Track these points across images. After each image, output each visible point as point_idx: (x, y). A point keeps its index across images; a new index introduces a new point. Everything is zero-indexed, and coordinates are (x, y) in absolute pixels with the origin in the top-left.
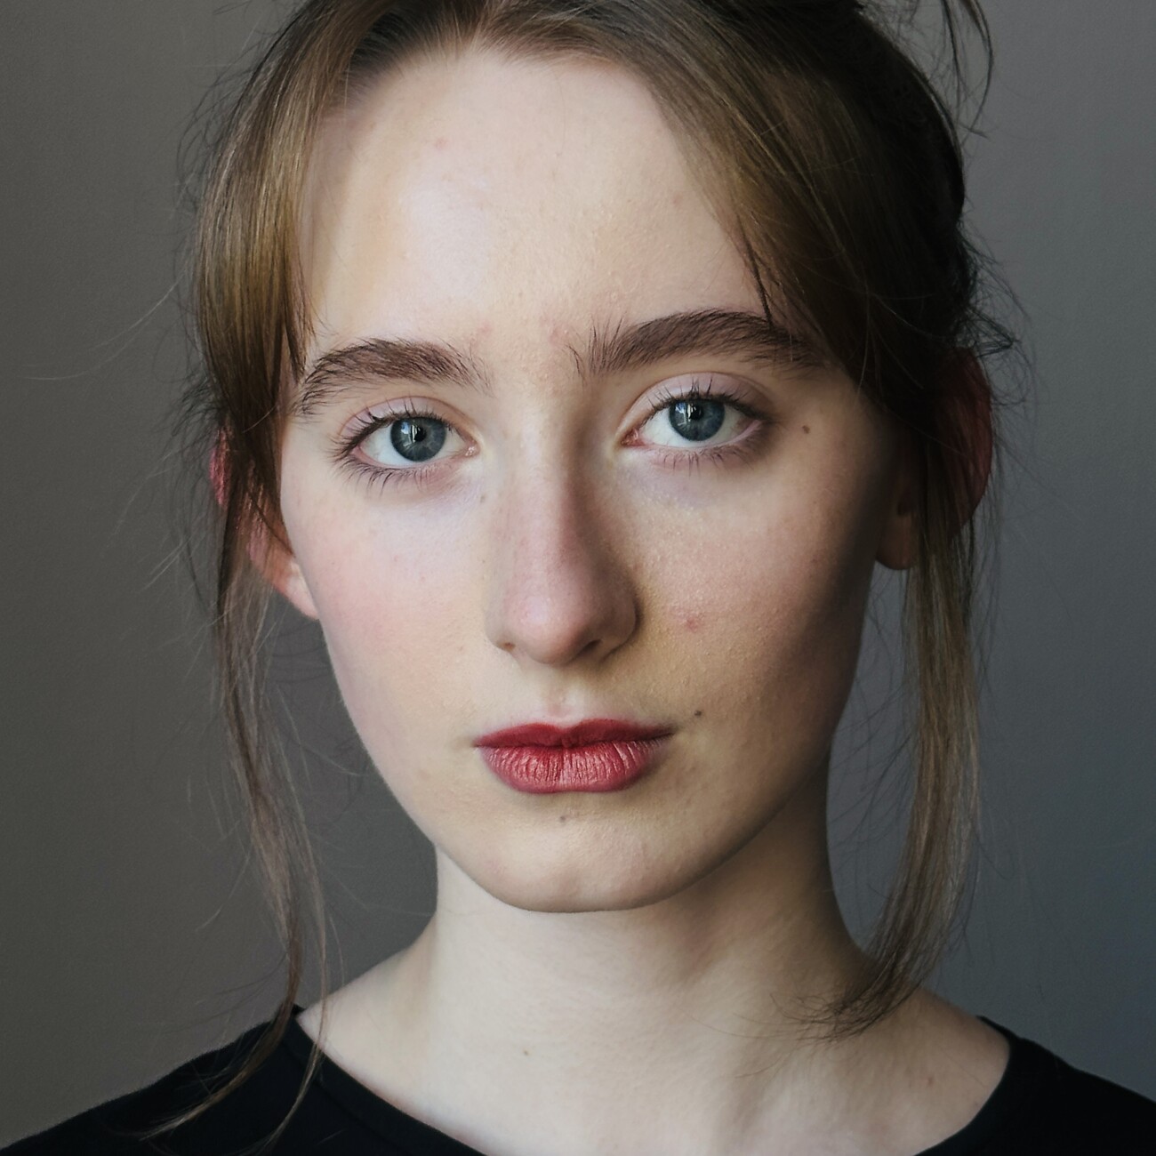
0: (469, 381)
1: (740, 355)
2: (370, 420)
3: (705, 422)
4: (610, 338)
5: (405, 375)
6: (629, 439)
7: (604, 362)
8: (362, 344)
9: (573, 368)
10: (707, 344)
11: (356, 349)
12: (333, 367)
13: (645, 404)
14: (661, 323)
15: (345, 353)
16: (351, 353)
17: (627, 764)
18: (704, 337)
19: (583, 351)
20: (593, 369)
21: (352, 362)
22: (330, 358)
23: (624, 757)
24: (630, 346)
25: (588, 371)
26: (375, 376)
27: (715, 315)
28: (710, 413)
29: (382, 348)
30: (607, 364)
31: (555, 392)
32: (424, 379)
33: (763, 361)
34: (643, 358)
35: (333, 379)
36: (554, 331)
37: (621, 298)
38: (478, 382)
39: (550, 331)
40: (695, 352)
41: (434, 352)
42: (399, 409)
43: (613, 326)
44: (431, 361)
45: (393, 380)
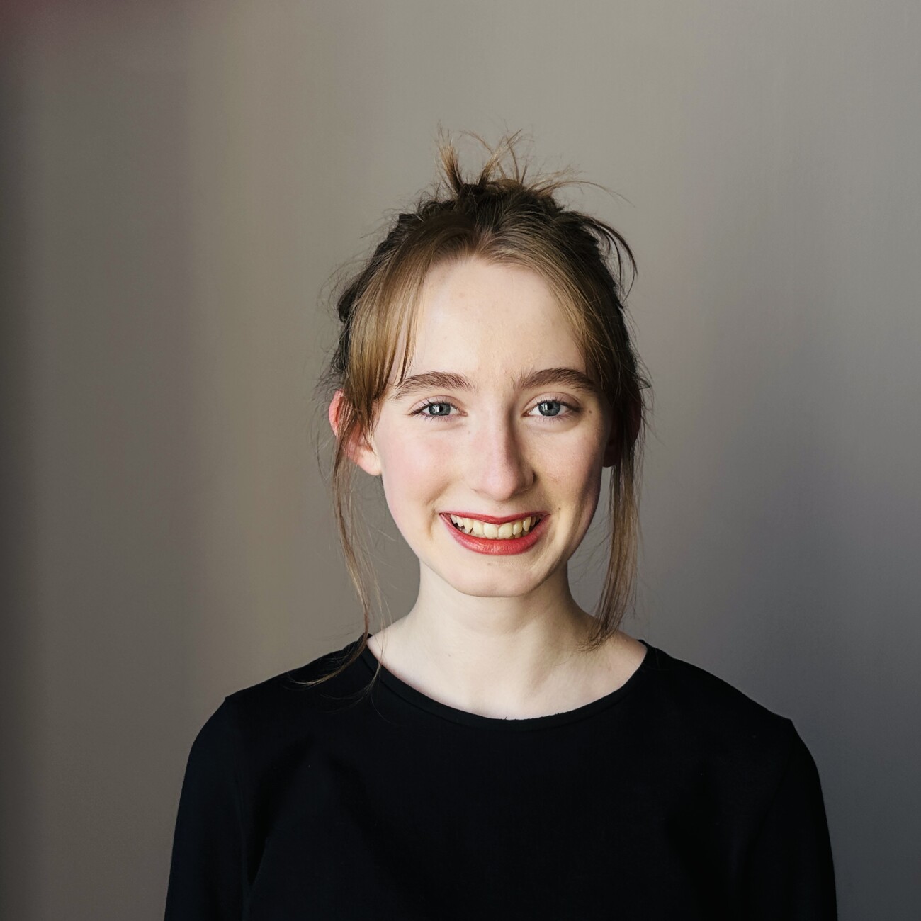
0: (470, 390)
1: (572, 386)
2: (427, 403)
3: (553, 411)
4: (526, 376)
5: (444, 386)
6: (525, 414)
8: (427, 373)
9: (511, 386)
10: (562, 380)
11: (424, 375)
12: (414, 381)
13: (535, 402)
14: (546, 371)
15: (420, 376)
16: (423, 376)
18: (562, 377)
19: (517, 380)
20: (518, 388)
21: (422, 380)
22: (413, 378)
24: (534, 379)
26: (431, 386)
27: (566, 370)
28: (555, 407)
29: (436, 374)
30: (524, 386)
31: (503, 396)
32: (453, 389)
35: (414, 386)
36: (506, 372)
37: (531, 360)
38: (473, 390)
39: (504, 371)
40: (557, 384)
41: (457, 377)
42: (440, 400)
43: (529, 371)
44: (456, 381)
45: (438, 388)
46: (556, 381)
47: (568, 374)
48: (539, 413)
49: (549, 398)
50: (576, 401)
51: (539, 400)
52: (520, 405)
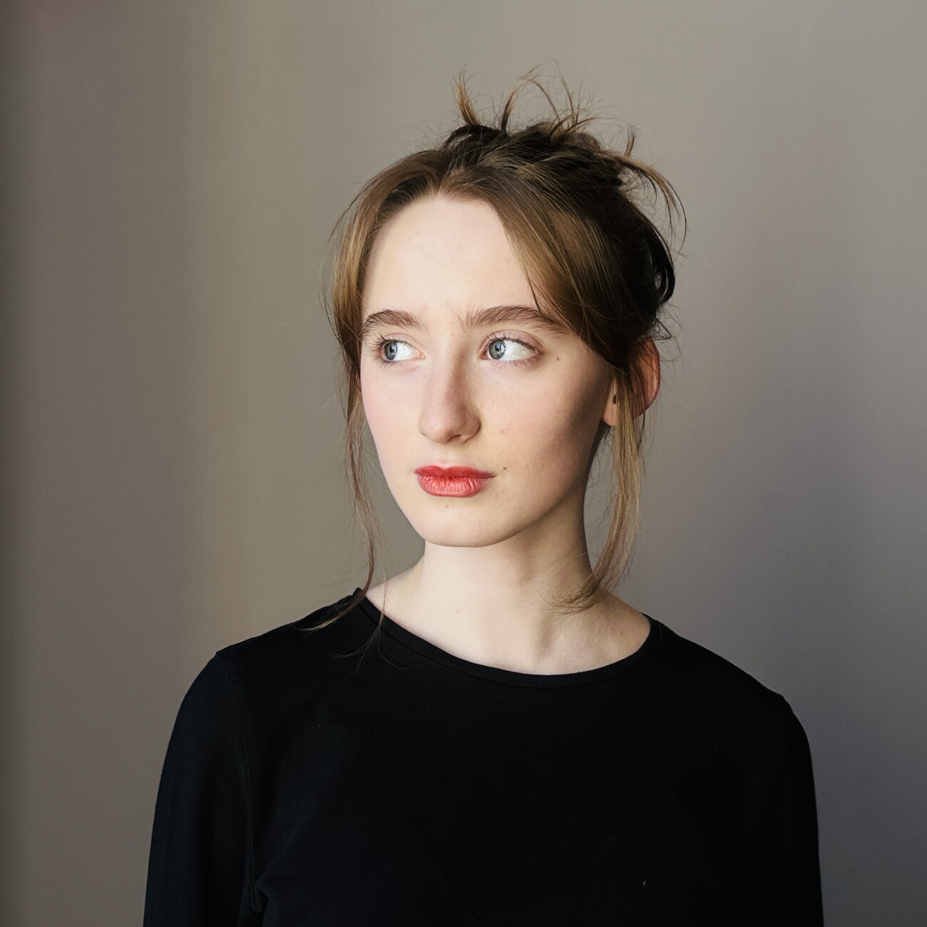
0: (420, 328)
1: (529, 325)
4: (474, 314)
5: (397, 324)
6: (483, 356)
7: (472, 324)
8: (382, 311)
9: (459, 325)
10: (514, 319)
11: (380, 313)
12: (371, 320)
15: (375, 315)
16: (378, 315)
17: (472, 487)
19: (464, 318)
20: (468, 326)
21: (378, 319)
22: (371, 317)
23: (471, 484)
24: (482, 317)
25: (465, 327)
26: (386, 325)
27: (517, 308)
29: (388, 312)
31: (452, 334)
32: (404, 327)
33: (539, 329)
34: (488, 323)
35: (372, 325)
36: (452, 310)
37: (480, 298)
38: (423, 328)
39: (450, 310)
40: (511, 322)
41: (407, 315)
43: (475, 310)
44: (405, 318)
45: (393, 326)
46: (508, 320)
47: (520, 313)
50: (538, 342)
52: (476, 347)
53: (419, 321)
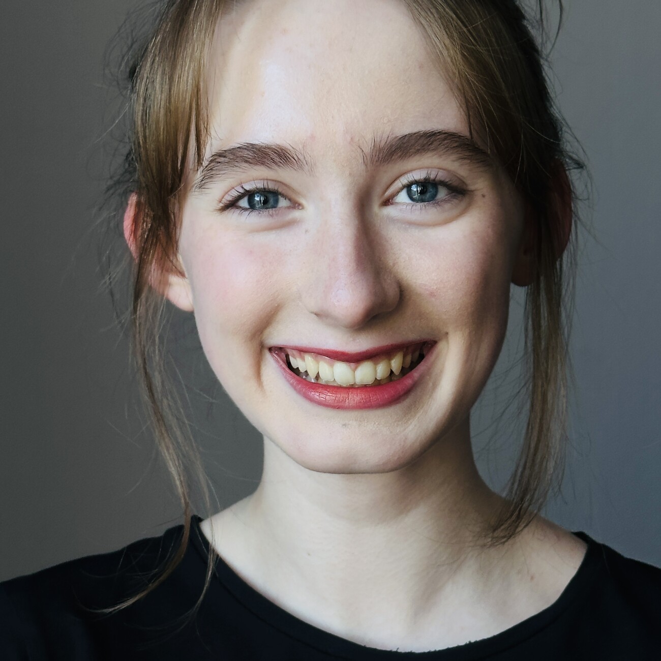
0: (301, 167)
1: (454, 157)
2: (242, 191)
3: (428, 195)
4: (383, 143)
5: (263, 164)
6: (387, 202)
8: (239, 146)
9: (361, 161)
10: (436, 149)
11: (233, 149)
12: (222, 159)
13: (398, 184)
14: (411, 135)
15: (228, 151)
16: (232, 151)
18: (436, 143)
19: (367, 149)
20: (372, 162)
21: (232, 157)
22: (220, 155)
24: (394, 148)
25: (369, 162)
26: (246, 165)
27: (440, 133)
28: (430, 189)
29: (251, 147)
30: (380, 159)
31: (350, 174)
32: (276, 167)
34: (400, 156)
35: (220, 166)
36: (351, 138)
37: (389, 121)
38: (306, 168)
39: (349, 139)
40: (429, 154)
41: (282, 150)
42: (260, 185)
43: (385, 136)
44: (279, 155)
45: (256, 167)
46: (429, 150)
47: (445, 139)
48: (407, 200)
49: (419, 175)
50: (461, 180)
51: (404, 180)
52: (378, 190)
53: (301, 157)
